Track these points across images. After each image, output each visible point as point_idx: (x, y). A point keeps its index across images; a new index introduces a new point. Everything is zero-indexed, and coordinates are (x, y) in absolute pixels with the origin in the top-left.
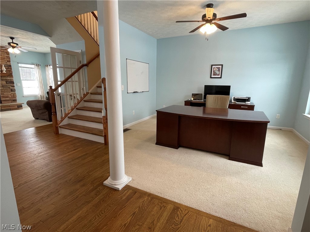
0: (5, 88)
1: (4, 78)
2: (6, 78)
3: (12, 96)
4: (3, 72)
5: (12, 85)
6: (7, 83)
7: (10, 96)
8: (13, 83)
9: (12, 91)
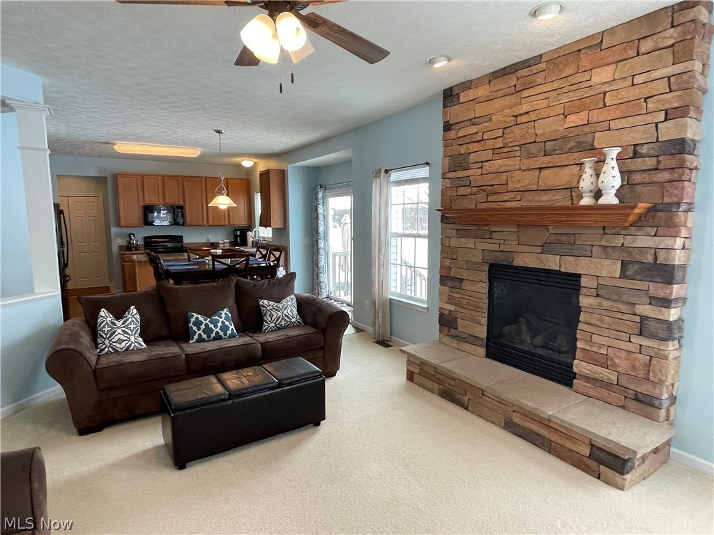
0: (606, 303)
1: (619, 241)
2: (628, 241)
3: (633, 367)
4: (602, 201)
5: (657, 289)
6: (623, 275)
7: (622, 363)
8: (666, 273)
9: (641, 334)
